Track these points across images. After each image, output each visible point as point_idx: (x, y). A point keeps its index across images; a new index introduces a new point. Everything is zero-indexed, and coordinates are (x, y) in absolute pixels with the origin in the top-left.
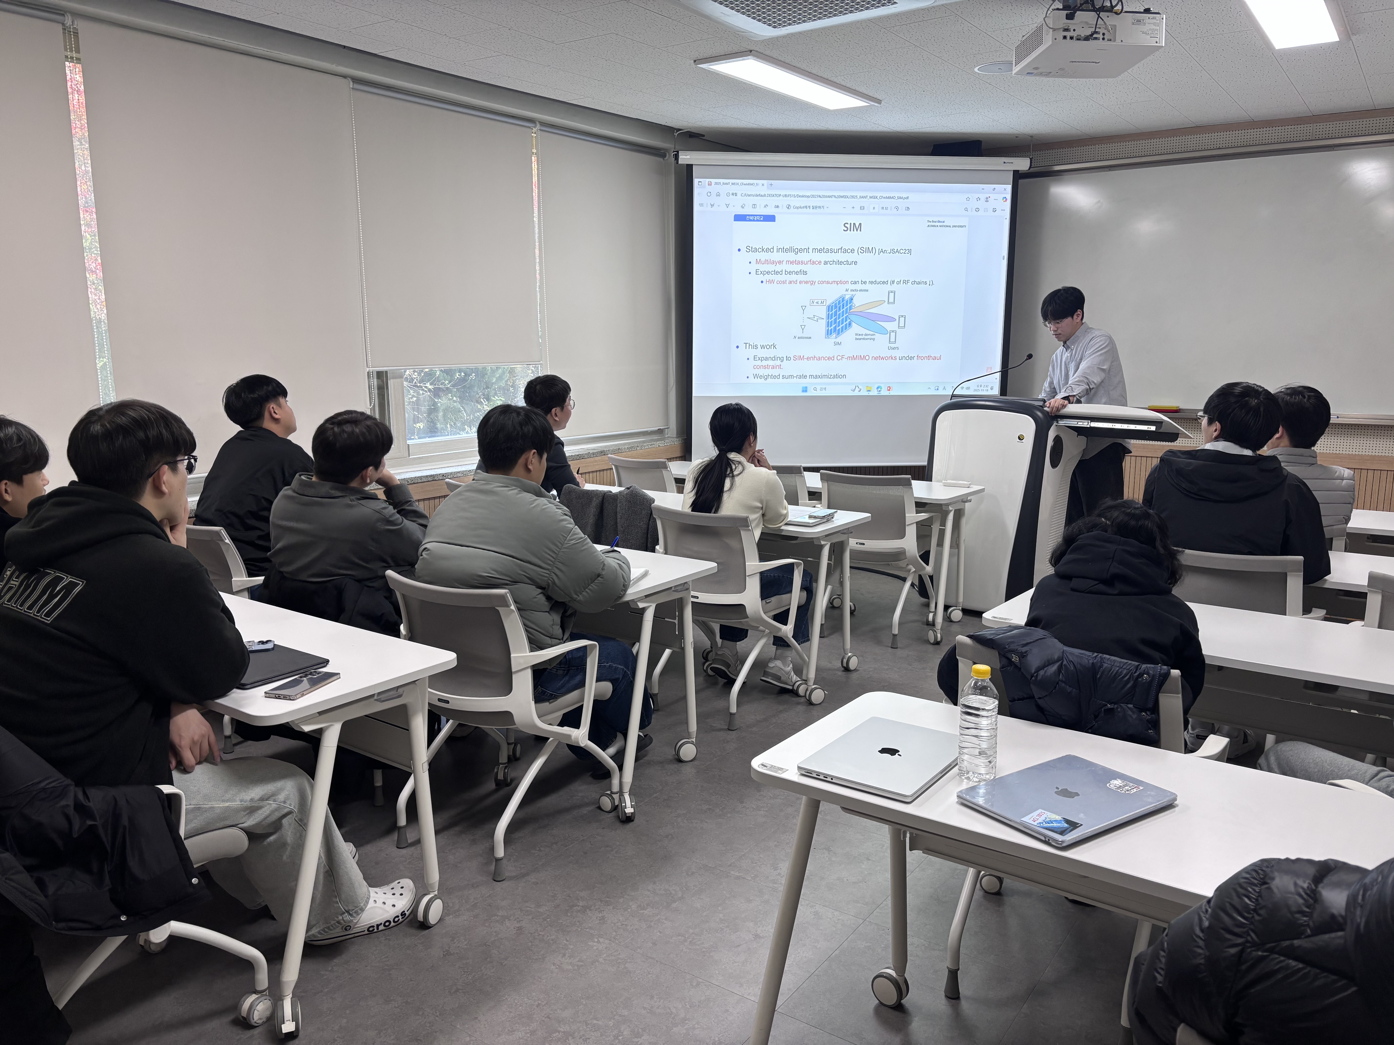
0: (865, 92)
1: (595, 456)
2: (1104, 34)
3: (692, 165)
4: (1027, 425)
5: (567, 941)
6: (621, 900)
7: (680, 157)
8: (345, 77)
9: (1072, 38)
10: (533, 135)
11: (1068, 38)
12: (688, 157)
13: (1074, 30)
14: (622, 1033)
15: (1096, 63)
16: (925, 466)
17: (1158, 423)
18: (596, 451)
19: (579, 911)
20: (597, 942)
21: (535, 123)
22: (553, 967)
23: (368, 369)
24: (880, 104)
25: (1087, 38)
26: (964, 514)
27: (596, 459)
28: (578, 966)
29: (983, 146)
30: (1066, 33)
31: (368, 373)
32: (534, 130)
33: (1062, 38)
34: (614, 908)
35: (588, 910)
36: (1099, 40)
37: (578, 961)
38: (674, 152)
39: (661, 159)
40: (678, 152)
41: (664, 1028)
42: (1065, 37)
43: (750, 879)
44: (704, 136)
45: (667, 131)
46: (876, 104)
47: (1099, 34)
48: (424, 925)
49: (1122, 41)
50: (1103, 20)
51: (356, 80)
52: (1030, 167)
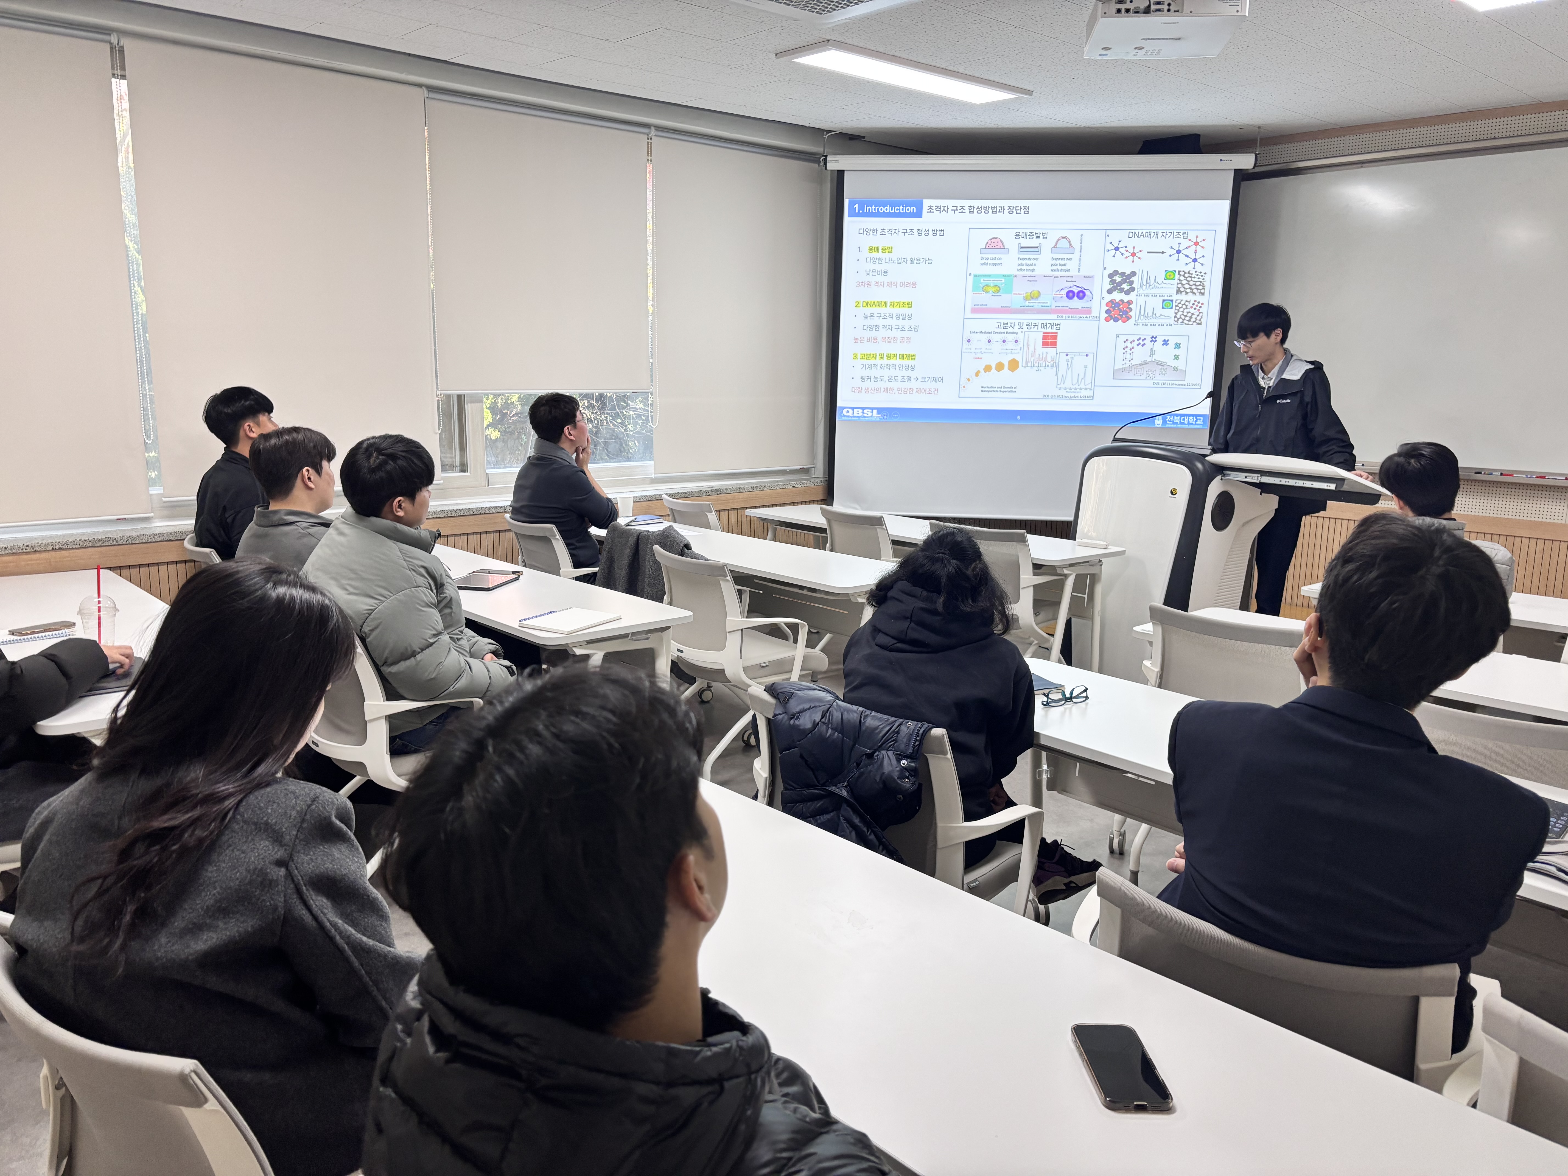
2: (1169, 5)
3: (843, 171)
7: (829, 162)
8: (420, 85)
12: (839, 161)
16: (1071, 522)
17: (1339, 480)
21: (651, 128)
24: (1031, 95)
26: (1099, 580)
29: (1202, 142)
32: (649, 135)
36: (1163, 11)
38: (823, 156)
40: (826, 157)
45: (817, 133)
46: (1028, 96)
49: (1191, 12)
51: (431, 89)
52: (1255, 166)
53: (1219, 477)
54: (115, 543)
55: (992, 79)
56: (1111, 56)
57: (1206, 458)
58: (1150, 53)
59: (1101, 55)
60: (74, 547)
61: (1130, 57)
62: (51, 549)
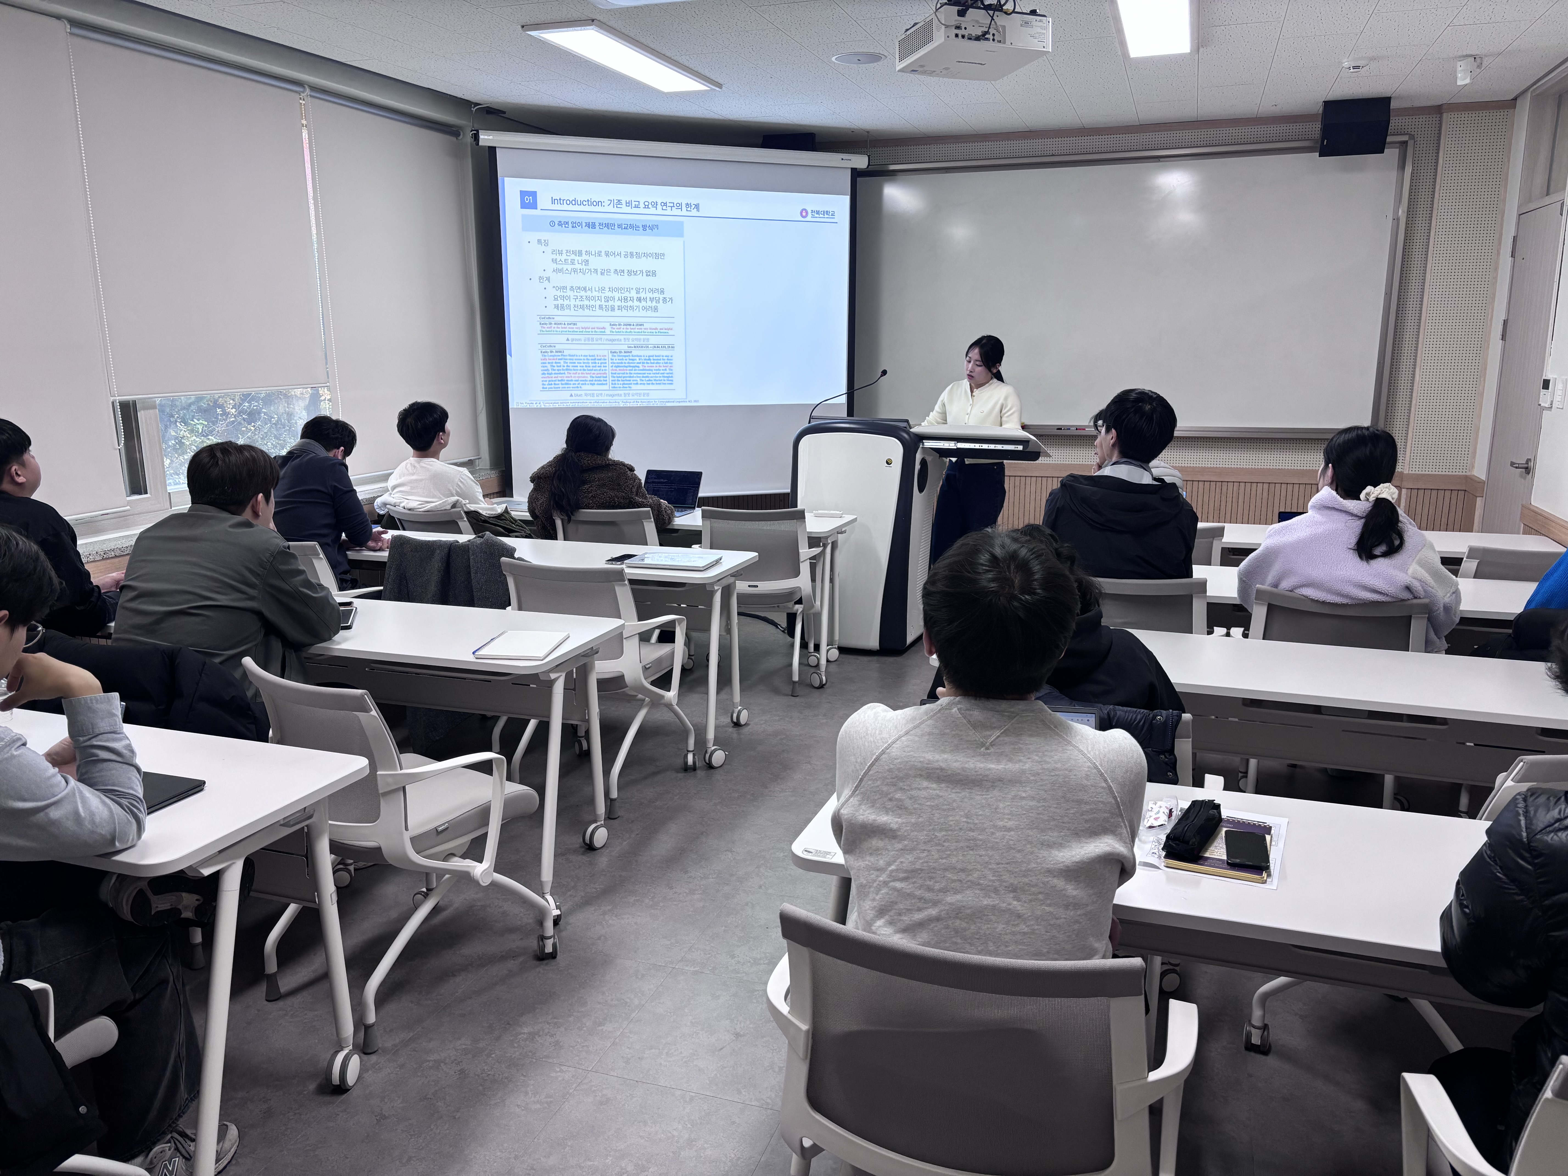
0: (708, 75)
3: (495, 148)
4: (894, 448)
5: (525, 1076)
6: (571, 1019)
7: (481, 137)
8: (61, 17)
9: (963, 37)
10: (301, 101)
11: (960, 36)
12: (491, 137)
13: (965, 28)
14: (625, 1169)
15: (981, 64)
16: (789, 494)
17: (1024, 442)
19: (526, 1039)
20: (560, 1071)
21: (305, 87)
22: (518, 1110)
23: (112, 399)
25: (978, 38)
28: (547, 1103)
29: (817, 140)
30: (957, 31)
31: (113, 403)
32: (304, 95)
33: (954, 35)
34: (566, 1029)
35: (536, 1037)
36: (990, 40)
37: (546, 1098)
38: (473, 130)
39: (454, 139)
40: (478, 131)
41: (671, 1154)
42: (957, 36)
43: (708, 972)
44: (504, 113)
45: (462, 104)
46: (717, 89)
47: (990, 34)
48: (341, 1089)
49: (1011, 44)
50: (992, 20)
51: (75, 23)
52: (869, 165)
53: (921, 446)
57: (911, 430)
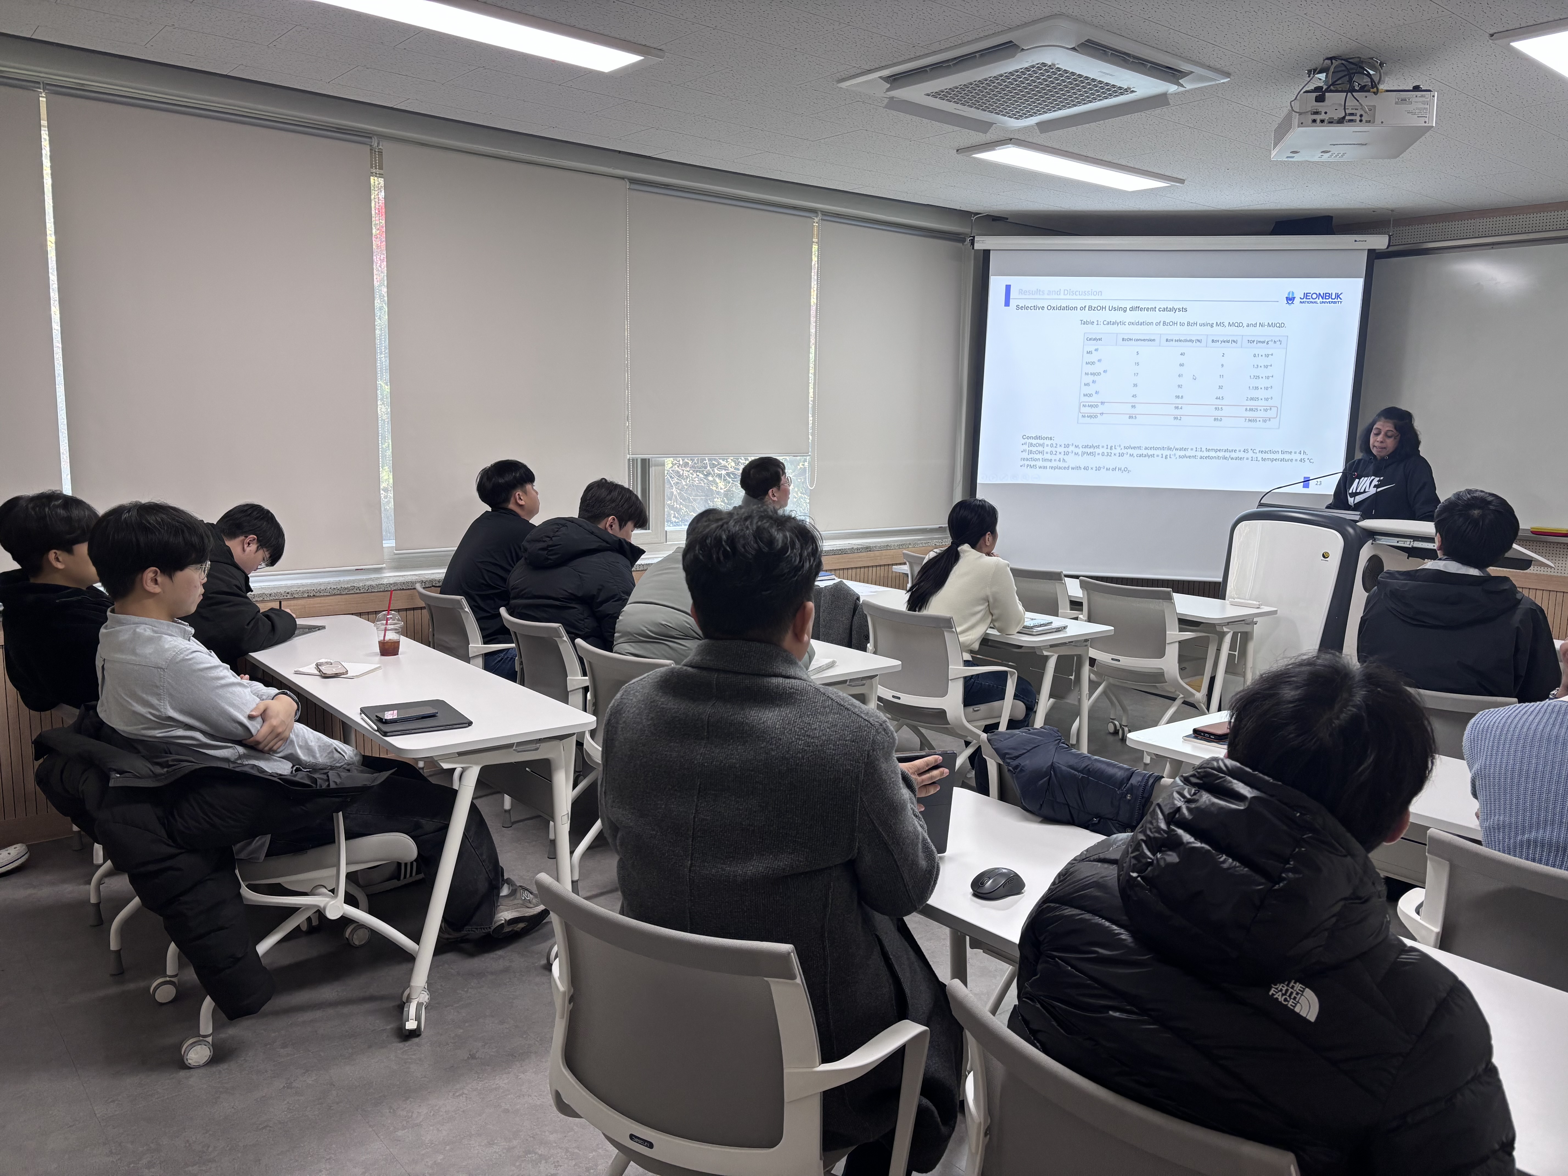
1: (859, 551)
2: (1361, 116)
3: (990, 250)
4: (1334, 542)
7: (976, 242)
8: (622, 178)
9: (1322, 121)
10: (813, 224)
11: (1318, 121)
12: (985, 242)
13: (1326, 113)
16: (1220, 583)
18: (861, 546)
21: (817, 213)
23: (629, 456)
24: (1183, 183)
25: (1341, 121)
26: (1252, 638)
27: (861, 554)
29: (1333, 222)
30: (1315, 117)
31: (629, 459)
32: (816, 220)
33: (1310, 121)
36: (1356, 122)
38: (970, 237)
39: (958, 244)
40: (974, 237)
42: (1314, 121)
44: (1007, 219)
45: (964, 215)
46: (1179, 184)
47: (1356, 115)
49: (1382, 122)
50: (1358, 101)
51: (633, 181)
52: (1389, 246)
53: (1371, 541)
54: (358, 591)
55: (1150, 170)
56: (1297, 158)
57: (1357, 524)
58: (1334, 155)
59: (1287, 157)
60: (325, 594)
61: (1316, 159)
62: (306, 596)
